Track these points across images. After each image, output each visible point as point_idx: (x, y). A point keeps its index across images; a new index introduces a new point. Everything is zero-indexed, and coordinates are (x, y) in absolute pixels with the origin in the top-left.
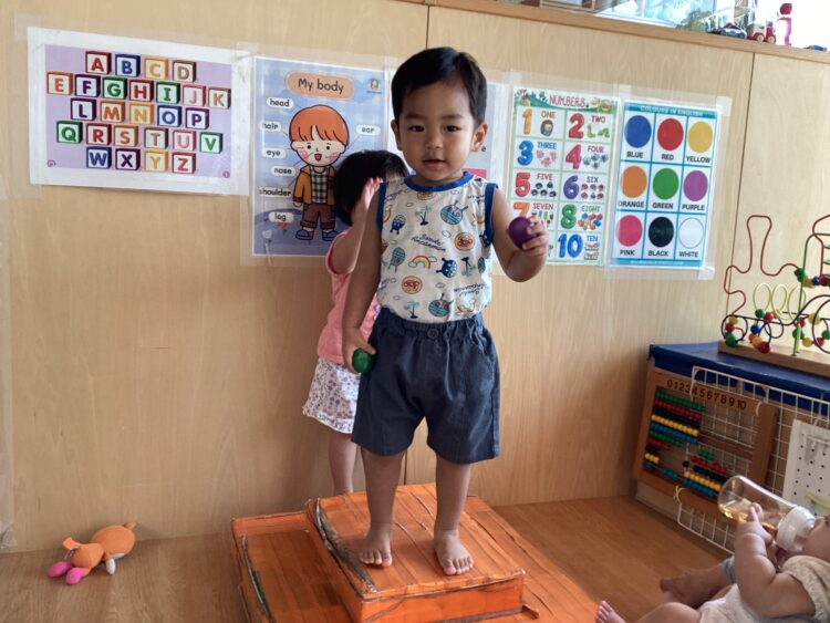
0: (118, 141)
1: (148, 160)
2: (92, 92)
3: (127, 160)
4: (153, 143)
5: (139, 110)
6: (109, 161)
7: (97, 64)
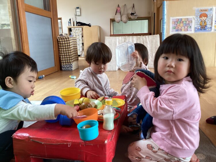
0: (179, 28)
1: (182, 30)
2: (176, 23)
3: (180, 30)
4: (183, 28)
5: (181, 25)
6: (178, 31)
7: (177, 20)
